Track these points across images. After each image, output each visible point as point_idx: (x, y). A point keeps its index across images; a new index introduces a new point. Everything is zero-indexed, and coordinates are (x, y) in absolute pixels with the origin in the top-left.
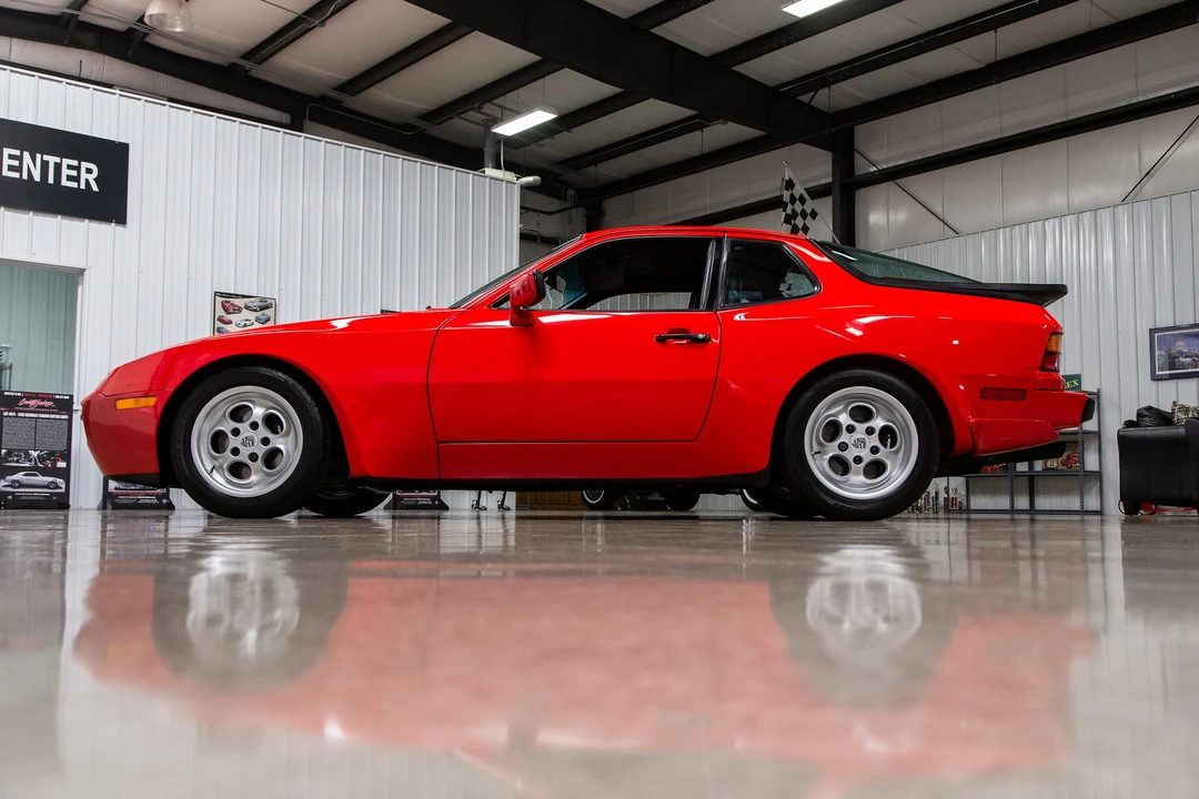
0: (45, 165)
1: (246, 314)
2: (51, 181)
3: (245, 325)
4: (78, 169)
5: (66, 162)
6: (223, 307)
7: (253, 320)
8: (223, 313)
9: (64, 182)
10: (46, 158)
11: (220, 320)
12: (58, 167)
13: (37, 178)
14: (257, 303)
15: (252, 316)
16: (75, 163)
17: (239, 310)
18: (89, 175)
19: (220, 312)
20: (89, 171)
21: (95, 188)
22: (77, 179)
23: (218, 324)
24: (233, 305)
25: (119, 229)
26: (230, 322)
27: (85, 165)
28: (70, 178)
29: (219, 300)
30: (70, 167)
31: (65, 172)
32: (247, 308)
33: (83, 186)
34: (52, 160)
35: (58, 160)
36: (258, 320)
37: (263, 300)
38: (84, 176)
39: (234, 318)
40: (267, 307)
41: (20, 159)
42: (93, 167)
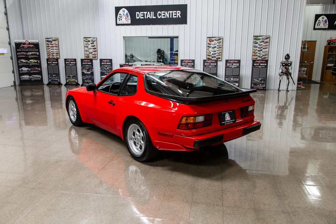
0: (170, 13)
1: (215, 42)
2: (171, 17)
3: (215, 44)
4: (176, 13)
5: (174, 12)
6: (209, 40)
7: (217, 43)
8: (209, 42)
9: (174, 17)
10: (170, 12)
11: (209, 44)
12: (172, 13)
13: (168, 17)
14: (217, 38)
15: (216, 42)
16: (176, 12)
17: (213, 41)
18: (179, 14)
19: (208, 42)
20: (179, 13)
21: (180, 17)
23: (208, 45)
24: (212, 40)
25: (186, 25)
26: (211, 44)
27: (178, 12)
28: (175, 16)
29: (208, 39)
30: (175, 13)
31: (174, 14)
32: (215, 40)
33: (177, 17)
34: (171, 12)
35: (172, 12)
36: (218, 43)
37: (219, 37)
38: (178, 14)
39: (212, 43)
40: (220, 39)
41: (165, 13)
42: (180, 12)
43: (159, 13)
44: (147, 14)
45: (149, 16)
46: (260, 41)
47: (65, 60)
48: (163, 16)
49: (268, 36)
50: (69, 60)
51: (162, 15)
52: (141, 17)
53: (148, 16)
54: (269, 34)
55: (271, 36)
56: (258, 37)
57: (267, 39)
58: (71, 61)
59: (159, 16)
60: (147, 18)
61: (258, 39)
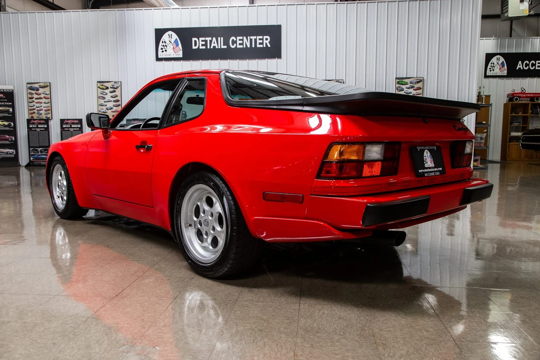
0: (251, 40)
2: (253, 46)
4: (262, 39)
5: (258, 37)
9: (258, 46)
10: (251, 37)
12: (256, 40)
13: (249, 46)
16: (261, 37)
18: (267, 41)
20: (267, 39)
21: (269, 46)
22: (262, 44)
25: (279, 60)
27: (265, 37)
28: (260, 44)
30: (260, 39)
31: (258, 41)
33: (265, 46)
34: (253, 38)
35: (255, 37)
37: (337, 81)
38: (265, 41)
41: (242, 40)
42: (268, 37)
43: (233, 40)
44: (211, 41)
45: (216, 45)
46: (408, 86)
47: (62, 121)
48: (240, 44)
49: (421, 79)
50: (69, 121)
51: (238, 42)
52: (200, 45)
53: (213, 45)
54: (423, 74)
55: (425, 78)
56: (404, 80)
57: (418, 82)
58: (74, 123)
59: (233, 45)
60: (212, 47)
61: (404, 83)
